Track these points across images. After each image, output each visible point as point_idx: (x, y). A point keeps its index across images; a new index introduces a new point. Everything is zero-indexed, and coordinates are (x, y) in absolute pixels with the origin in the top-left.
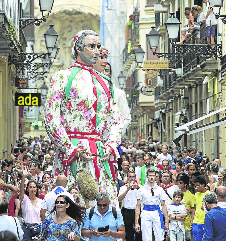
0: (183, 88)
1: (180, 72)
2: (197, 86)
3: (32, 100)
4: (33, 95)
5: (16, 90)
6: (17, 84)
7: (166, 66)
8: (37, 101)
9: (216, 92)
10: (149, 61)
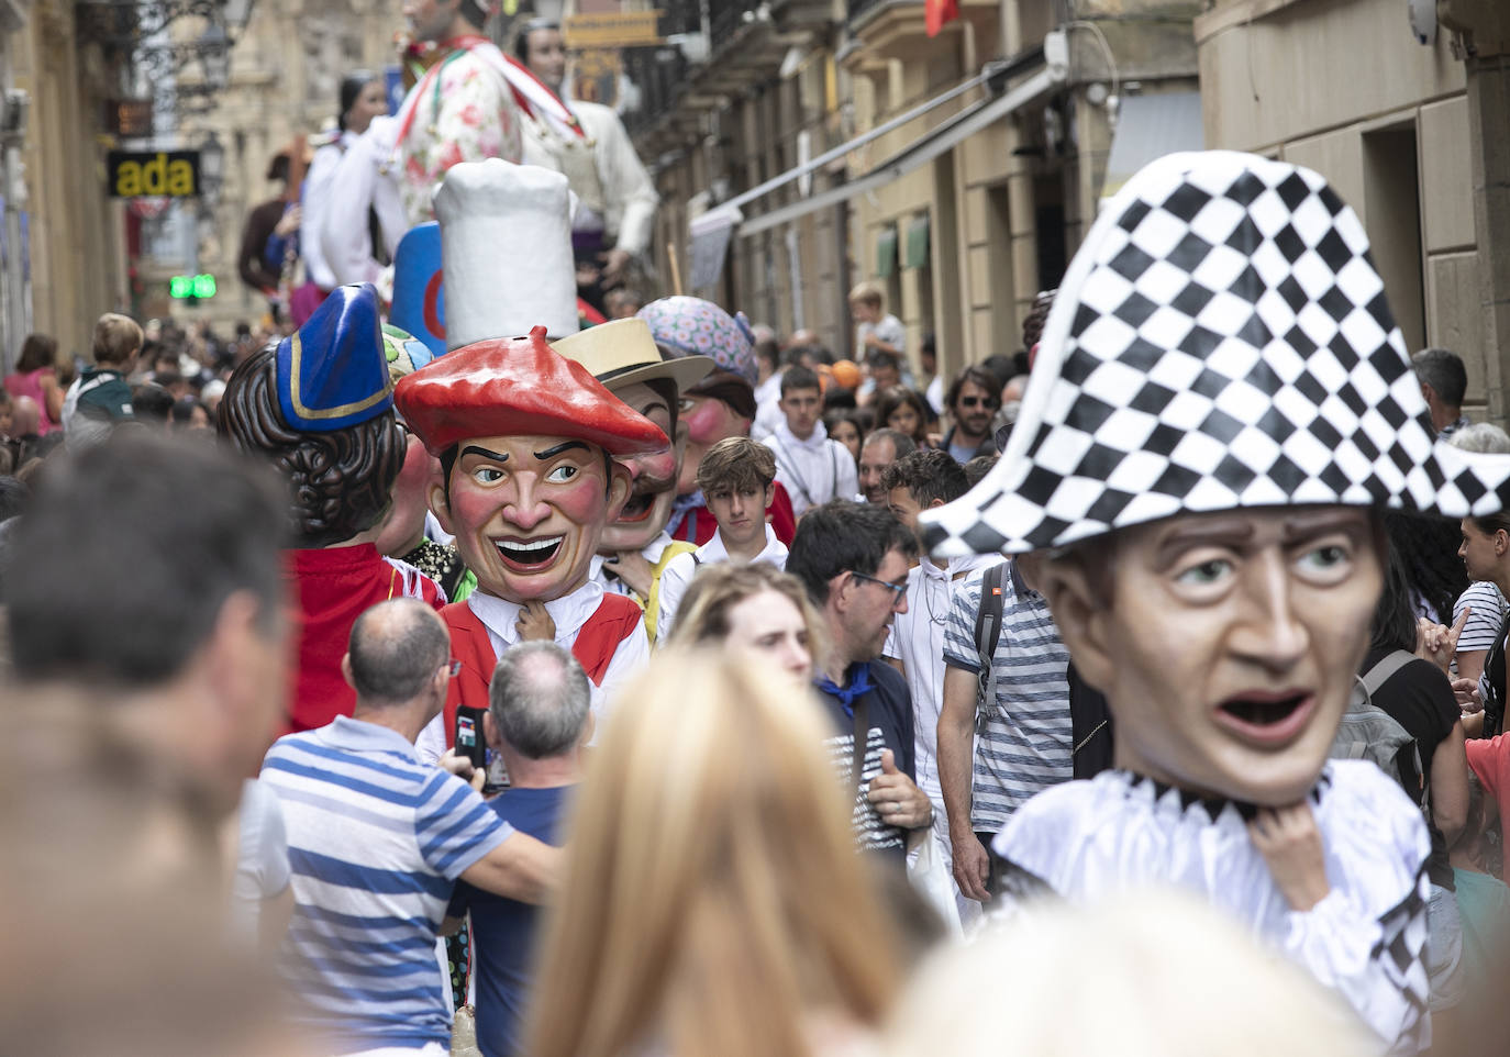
0: (709, 109)
1: (696, 46)
2: (761, 90)
3: (169, 176)
4: (173, 156)
5: (110, 141)
6: (112, 124)
7: (646, 34)
8: (187, 176)
9: (832, 102)
10: (584, 18)
